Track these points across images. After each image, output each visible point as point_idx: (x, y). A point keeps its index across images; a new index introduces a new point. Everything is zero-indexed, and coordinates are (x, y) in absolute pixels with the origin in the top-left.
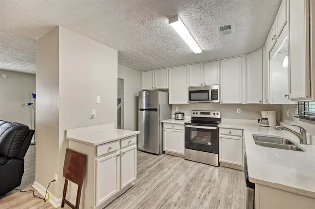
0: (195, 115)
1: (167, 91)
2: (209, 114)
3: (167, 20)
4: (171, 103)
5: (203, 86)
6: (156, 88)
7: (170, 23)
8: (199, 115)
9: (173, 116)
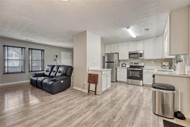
0: (132, 65)
1: (118, 53)
2: (138, 64)
3: (126, 28)
4: (120, 59)
5: (136, 51)
6: (113, 52)
7: (127, 29)
8: (133, 65)
9: (121, 65)
